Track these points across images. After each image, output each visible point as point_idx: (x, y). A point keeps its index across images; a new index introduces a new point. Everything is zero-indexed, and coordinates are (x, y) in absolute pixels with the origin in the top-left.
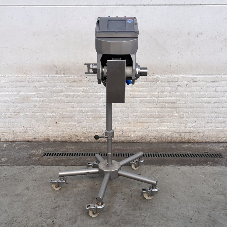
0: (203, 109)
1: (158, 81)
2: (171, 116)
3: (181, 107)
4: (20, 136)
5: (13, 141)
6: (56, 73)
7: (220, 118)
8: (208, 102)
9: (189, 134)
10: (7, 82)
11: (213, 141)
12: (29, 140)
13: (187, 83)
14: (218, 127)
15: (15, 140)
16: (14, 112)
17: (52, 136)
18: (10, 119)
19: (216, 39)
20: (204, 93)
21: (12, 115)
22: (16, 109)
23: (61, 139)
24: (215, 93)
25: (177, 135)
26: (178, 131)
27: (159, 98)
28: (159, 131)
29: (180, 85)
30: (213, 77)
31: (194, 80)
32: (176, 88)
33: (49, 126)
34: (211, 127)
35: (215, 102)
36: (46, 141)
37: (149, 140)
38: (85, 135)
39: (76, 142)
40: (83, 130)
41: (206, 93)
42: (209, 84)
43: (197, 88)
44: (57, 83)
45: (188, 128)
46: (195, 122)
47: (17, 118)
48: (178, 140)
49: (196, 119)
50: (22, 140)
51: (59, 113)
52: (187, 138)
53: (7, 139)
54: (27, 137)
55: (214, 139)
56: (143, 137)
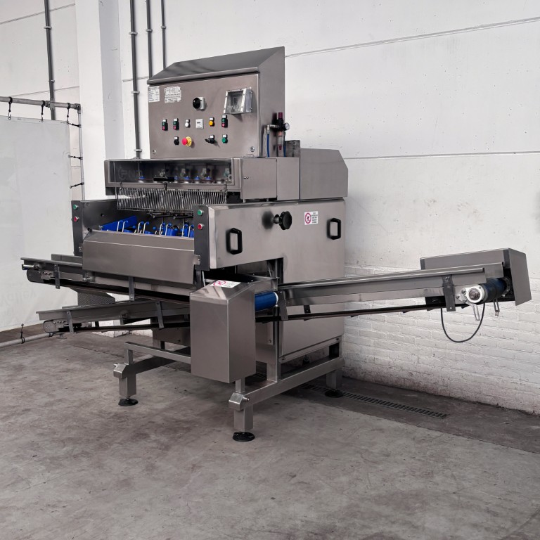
2: (395, 339)
3: (408, 324)
7: (478, 354)
11: (468, 399)
14: (475, 373)
19: (459, 210)
25: (405, 374)
26: (406, 368)
28: (376, 362)
34: (462, 369)
37: (362, 376)
45: (422, 365)
46: (434, 355)
48: (408, 384)
49: (435, 349)
52: (422, 384)
55: (470, 394)
56: (353, 369)
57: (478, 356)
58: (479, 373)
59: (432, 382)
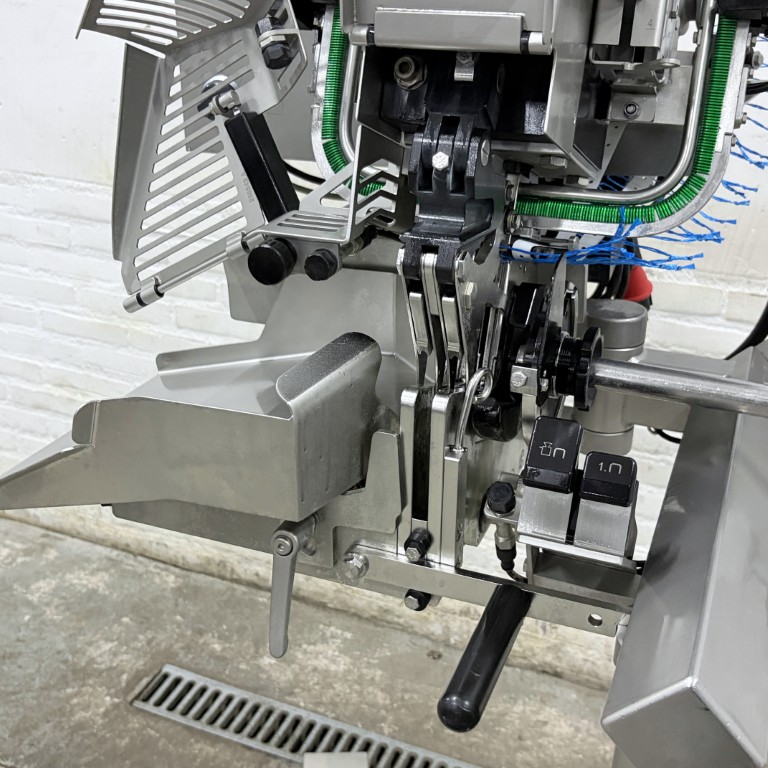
5: (57, 527)
10: (23, 214)
12: (129, 541)
15: (67, 527)
16: (61, 386)
18: (40, 414)
21: (51, 395)
22: (71, 369)
36: (214, 569)
39: (373, 620)
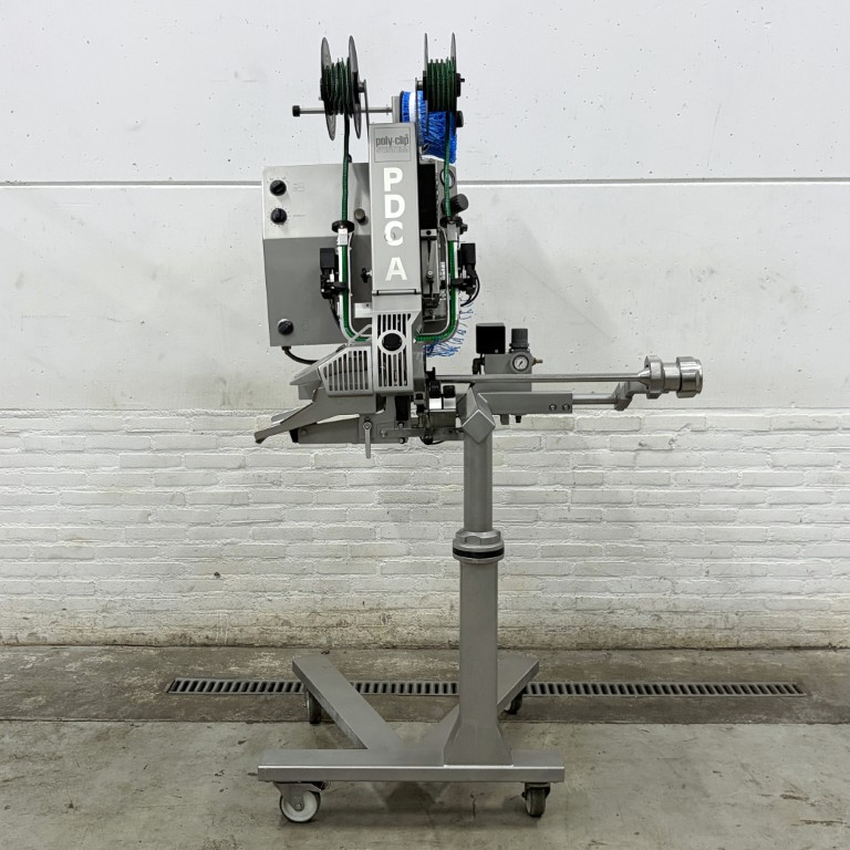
0: (729, 527)
1: (571, 430)
2: (622, 553)
3: (654, 521)
4: (89, 624)
6: (224, 404)
7: (795, 558)
8: (751, 504)
9: (687, 617)
11: (774, 644)
12: (116, 638)
13: (671, 435)
14: (789, 594)
15: (68, 640)
17: (201, 624)
18: (54, 562)
19: (762, 287)
20: (734, 471)
21: (64, 547)
22: (79, 527)
23: (231, 636)
24: (771, 471)
25: (645, 621)
26: (648, 607)
27: (578, 489)
28: (581, 606)
29: (649, 443)
30: (762, 415)
31: (696, 426)
32: (633, 453)
33: (191, 589)
34: (763, 592)
35: (772, 502)
36: (178, 641)
37: (547, 639)
38: (318, 619)
39: (284, 646)
40: (310, 604)
41: (741, 472)
42: (747, 441)
43: (707, 453)
44: (224, 435)
45: (682, 596)
46: (708, 572)
47: (81, 560)
48: (650, 638)
49: (708, 562)
50: (93, 638)
51: (229, 541)
52: (681, 634)
53: (41, 635)
54: (111, 628)
55: (778, 636)
56: (524, 628)
57: (797, 562)
58: (798, 594)
59: (704, 625)
